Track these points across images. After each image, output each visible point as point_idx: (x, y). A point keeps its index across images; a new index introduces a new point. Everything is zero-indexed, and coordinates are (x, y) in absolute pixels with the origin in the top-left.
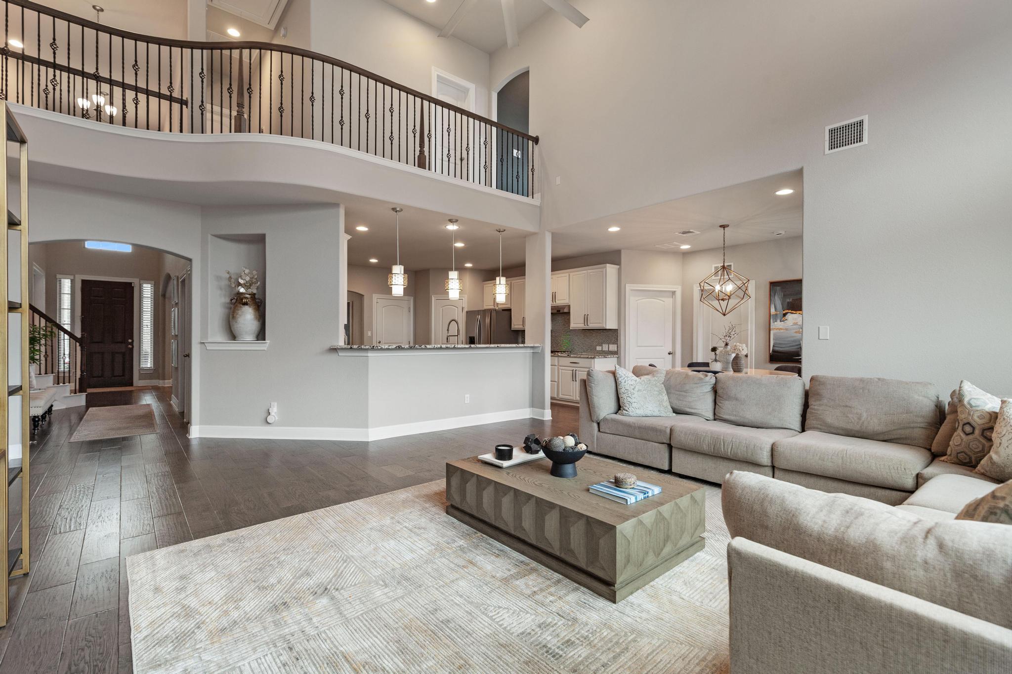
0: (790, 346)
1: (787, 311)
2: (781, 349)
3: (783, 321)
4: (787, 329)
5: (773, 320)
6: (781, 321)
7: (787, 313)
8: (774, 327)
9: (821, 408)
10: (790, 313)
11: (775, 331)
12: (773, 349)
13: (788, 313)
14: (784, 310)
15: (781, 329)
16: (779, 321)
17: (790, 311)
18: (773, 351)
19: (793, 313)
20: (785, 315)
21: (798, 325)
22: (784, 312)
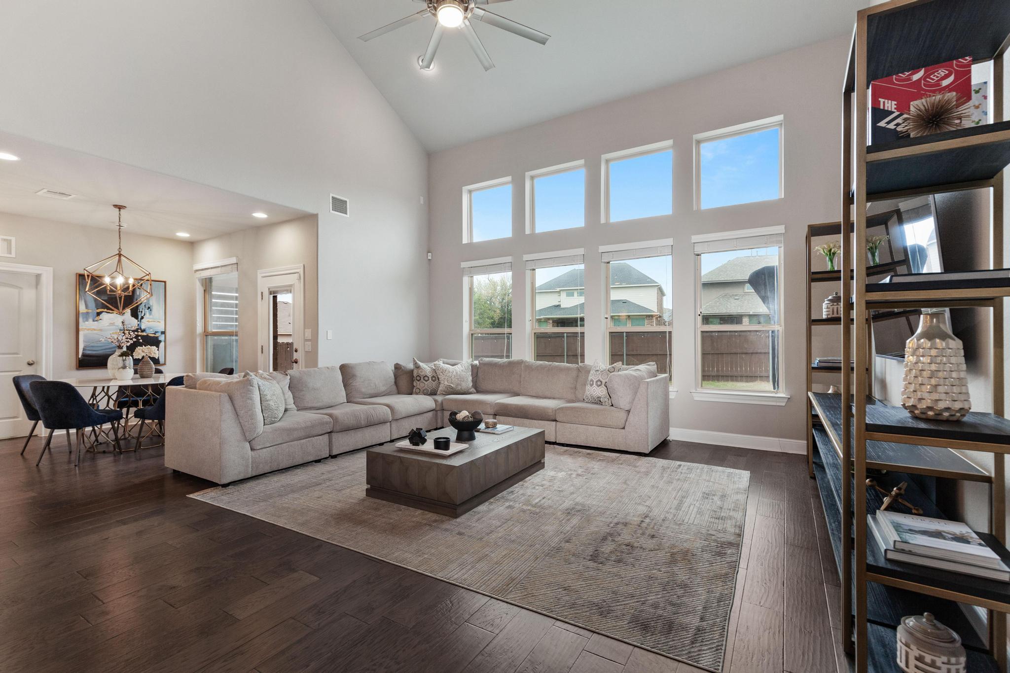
0: (105, 349)
1: (103, 310)
2: (94, 352)
3: (96, 321)
4: (101, 330)
5: (83, 318)
6: (94, 321)
7: (101, 312)
8: (84, 327)
9: (358, 384)
10: (106, 312)
11: (86, 332)
12: (83, 353)
13: (103, 312)
14: (97, 309)
15: (94, 330)
16: (91, 320)
17: (105, 310)
18: (84, 355)
19: (109, 313)
20: (98, 314)
21: (115, 325)
22: (99, 310)
